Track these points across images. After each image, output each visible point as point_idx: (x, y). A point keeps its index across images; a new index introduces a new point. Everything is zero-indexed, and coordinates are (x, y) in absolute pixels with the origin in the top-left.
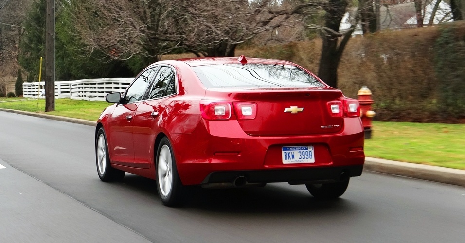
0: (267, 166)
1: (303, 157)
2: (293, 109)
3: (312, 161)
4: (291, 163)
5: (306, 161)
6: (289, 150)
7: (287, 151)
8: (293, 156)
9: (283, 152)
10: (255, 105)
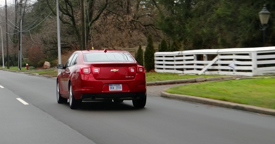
0: (103, 92)
1: (117, 88)
2: (115, 70)
3: (121, 90)
4: (113, 90)
5: (119, 90)
6: (112, 85)
7: (111, 86)
8: (113, 88)
9: (109, 86)
10: (99, 68)
